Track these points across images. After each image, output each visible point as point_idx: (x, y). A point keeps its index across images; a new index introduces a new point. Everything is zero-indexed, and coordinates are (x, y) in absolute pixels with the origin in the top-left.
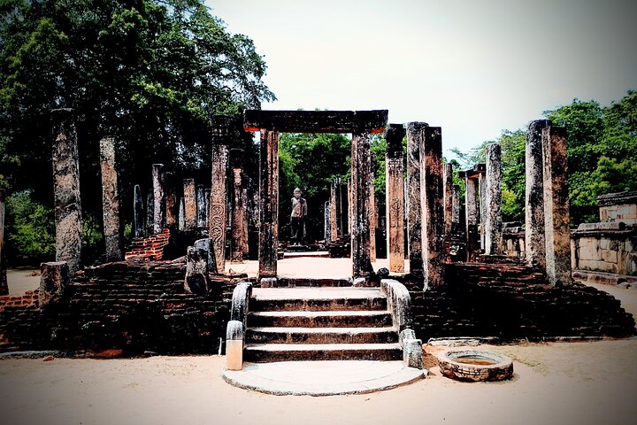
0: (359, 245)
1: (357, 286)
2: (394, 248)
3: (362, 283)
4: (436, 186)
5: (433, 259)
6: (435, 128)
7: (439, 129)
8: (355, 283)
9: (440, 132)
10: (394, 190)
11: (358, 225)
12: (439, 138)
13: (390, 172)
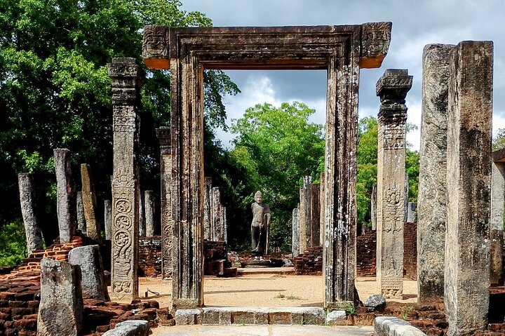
0: (335, 258)
1: (331, 323)
2: (387, 263)
3: (339, 318)
4: (478, 151)
5: (468, 281)
6: (482, 44)
7: (489, 45)
8: (328, 319)
9: (491, 51)
10: (391, 175)
11: (335, 225)
12: (487, 63)
13: (386, 147)
